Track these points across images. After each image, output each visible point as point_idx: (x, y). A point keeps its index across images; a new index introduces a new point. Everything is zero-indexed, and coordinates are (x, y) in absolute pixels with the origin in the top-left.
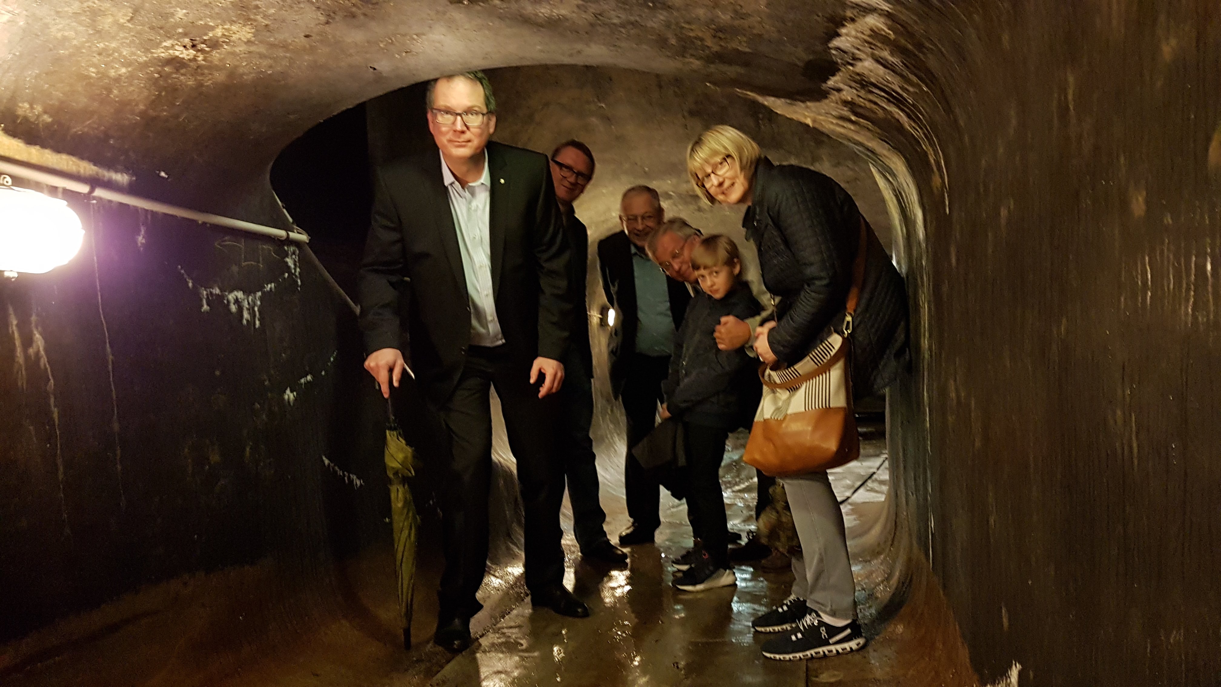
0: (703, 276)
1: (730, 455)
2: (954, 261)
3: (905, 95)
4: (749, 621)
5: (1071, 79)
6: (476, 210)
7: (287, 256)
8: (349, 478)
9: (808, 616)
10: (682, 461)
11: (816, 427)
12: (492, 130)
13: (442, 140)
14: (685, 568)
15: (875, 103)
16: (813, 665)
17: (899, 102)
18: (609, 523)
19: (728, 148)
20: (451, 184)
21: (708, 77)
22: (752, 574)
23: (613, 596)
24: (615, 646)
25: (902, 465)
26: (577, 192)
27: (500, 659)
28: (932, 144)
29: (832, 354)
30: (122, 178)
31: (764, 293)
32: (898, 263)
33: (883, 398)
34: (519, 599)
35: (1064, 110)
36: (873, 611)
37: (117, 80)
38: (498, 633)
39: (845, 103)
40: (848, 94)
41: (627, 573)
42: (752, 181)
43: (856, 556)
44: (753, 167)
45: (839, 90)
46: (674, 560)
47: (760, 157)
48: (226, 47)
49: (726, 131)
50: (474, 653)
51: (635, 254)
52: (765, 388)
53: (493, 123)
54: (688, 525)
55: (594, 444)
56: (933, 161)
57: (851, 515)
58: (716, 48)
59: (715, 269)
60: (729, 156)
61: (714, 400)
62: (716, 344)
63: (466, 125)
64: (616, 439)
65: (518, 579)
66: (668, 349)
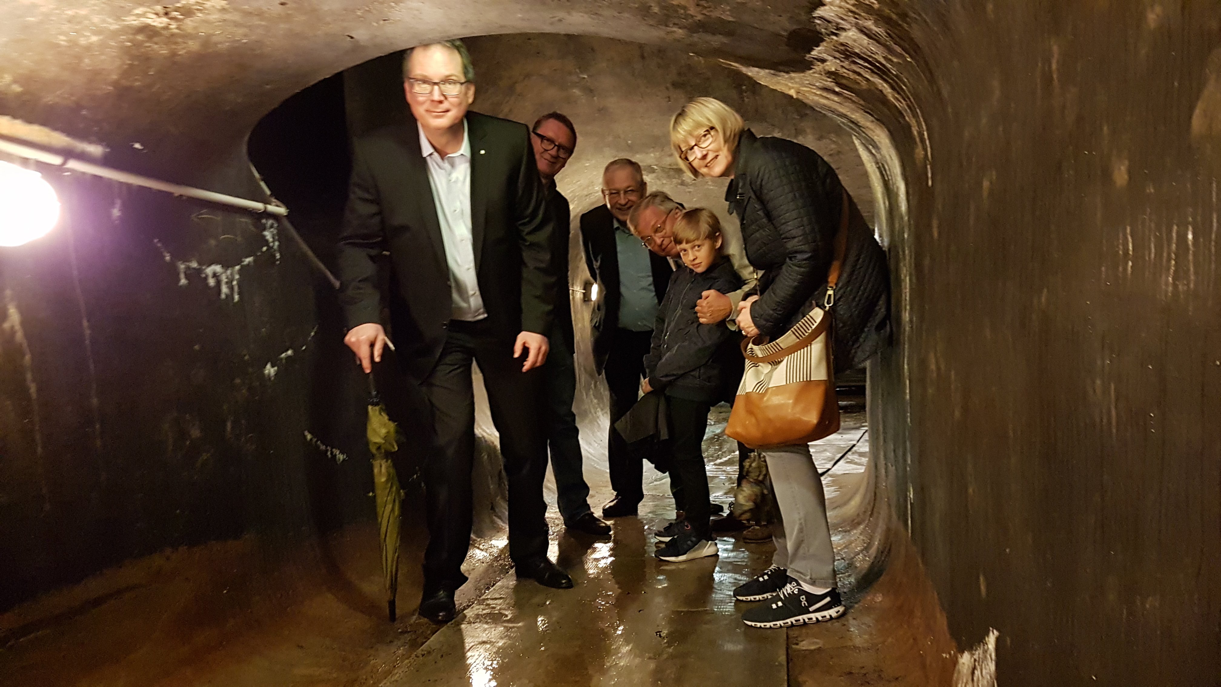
0: (685, 250)
1: (711, 430)
2: (936, 234)
3: (889, 66)
4: (730, 591)
5: (1055, 48)
6: (456, 182)
7: (264, 229)
8: (332, 453)
9: (788, 585)
10: (664, 435)
11: (797, 400)
12: (470, 100)
13: (419, 111)
14: (667, 539)
15: (859, 74)
16: (794, 633)
17: (882, 72)
18: (592, 496)
19: (711, 118)
20: (431, 155)
21: (691, 47)
22: (734, 544)
23: (596, 566)
24: (598, 616)
25: (881, 438)
26: (558, 166)
27: (485, 630)
28: (915, 115)
29: (813, 327)
30: (95, 150)
31: (745, 267)
32: (880, 236)
33: (864, 370)
34: (504, 571)
35: (1048, 80)
36: (852, 580)
37: (88, 48)
38: (483, 605)
39: (830, 74)
40: (832, 65)
41: (611, 545)
42: (735, 153)
43: (836, 526)
44: (737, 139)
45: (823, 61)
46: (658, 533)
47: (743, 129)
48: (200, 15)
49: (710, 103)
50: (459, 624)
51: (618, 228)
52: (747, 362)
53: (471, 92)
54: (671, 498)
55: (577, 418)
56: (915, 133)
57: (831, 486)
58: (700, 17)
59: (697, 243)
60: (712, 128)
61: (696, 373)
62: (698, 318)
63: (444, 96)
64: (600, 413)
65: (502, 551)
66: (651, 324)
